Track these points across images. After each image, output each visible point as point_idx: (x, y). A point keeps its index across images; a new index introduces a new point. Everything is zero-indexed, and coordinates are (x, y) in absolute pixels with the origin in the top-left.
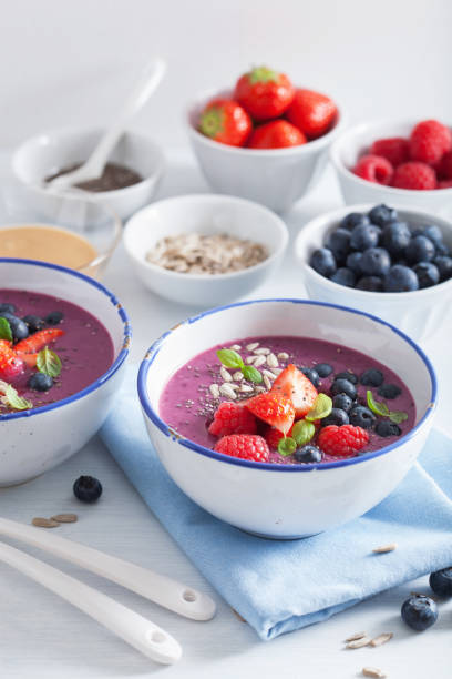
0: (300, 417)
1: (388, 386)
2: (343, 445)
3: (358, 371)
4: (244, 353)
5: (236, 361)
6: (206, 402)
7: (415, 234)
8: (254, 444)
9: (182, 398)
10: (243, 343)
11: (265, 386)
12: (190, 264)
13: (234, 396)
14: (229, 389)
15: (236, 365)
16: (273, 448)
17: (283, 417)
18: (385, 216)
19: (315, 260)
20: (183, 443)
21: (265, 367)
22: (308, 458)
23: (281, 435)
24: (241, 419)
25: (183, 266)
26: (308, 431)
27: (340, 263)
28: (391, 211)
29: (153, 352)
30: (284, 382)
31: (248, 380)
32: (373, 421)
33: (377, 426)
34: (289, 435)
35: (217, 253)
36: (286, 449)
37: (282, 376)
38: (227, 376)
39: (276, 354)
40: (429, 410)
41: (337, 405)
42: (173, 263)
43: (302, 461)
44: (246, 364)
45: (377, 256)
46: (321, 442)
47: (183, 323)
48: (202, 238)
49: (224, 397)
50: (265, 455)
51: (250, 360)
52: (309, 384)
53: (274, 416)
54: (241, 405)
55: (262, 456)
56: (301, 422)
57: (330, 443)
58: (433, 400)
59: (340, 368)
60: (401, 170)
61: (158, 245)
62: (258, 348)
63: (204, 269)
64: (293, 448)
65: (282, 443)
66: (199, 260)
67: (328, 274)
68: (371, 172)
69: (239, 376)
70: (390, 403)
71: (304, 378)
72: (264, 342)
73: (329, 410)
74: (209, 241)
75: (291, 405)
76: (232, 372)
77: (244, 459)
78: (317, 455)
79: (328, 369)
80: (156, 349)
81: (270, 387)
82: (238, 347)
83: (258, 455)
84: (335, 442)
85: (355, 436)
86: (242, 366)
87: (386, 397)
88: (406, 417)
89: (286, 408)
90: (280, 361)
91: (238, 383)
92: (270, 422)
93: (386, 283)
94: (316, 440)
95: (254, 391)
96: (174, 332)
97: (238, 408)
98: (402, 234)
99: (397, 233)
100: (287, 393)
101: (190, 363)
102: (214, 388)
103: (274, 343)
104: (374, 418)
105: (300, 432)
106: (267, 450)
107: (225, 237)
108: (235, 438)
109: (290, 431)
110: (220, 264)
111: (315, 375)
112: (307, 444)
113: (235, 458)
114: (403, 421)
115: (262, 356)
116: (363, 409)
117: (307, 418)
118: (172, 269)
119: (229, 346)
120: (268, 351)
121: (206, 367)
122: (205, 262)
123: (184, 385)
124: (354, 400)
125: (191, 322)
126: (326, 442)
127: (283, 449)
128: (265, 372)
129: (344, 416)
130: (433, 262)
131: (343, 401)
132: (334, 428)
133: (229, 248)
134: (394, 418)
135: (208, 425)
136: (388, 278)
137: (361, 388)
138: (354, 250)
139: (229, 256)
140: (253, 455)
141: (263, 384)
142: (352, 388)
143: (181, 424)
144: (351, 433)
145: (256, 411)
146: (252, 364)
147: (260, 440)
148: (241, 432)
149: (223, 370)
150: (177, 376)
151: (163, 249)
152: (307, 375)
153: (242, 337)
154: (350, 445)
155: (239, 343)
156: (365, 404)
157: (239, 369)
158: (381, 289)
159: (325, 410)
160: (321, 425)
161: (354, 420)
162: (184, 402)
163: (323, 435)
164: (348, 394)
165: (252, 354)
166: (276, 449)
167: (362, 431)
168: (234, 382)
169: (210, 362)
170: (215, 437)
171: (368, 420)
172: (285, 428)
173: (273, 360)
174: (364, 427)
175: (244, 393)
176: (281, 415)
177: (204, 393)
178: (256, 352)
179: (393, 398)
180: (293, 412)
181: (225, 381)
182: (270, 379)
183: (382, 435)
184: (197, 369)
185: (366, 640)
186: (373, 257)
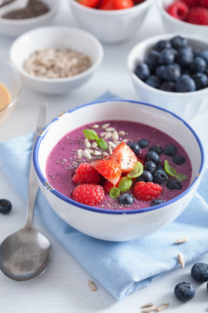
0: (124, 174)
1: (179, 157)
2: (146, 195)
3: (163, 146)
4: (100, 130)
6: (74, 161)
7: (196, 55)
8: (96, 192)
9: (61, 157)
10: (101, 124)
11: (108, 152)
13: (90, 157)
14: (88, 153)
15: (94, 138)
16: (107, 193)
17: (114, 175)
20: (53, 192)
21: (111, 139)
22: (126, 202)
23: (112, 185)
24: (90, 174)
26: (128, 184)
29: (45, 131)
30: (118, 152)
31: (100, 148)
32: (166, 180)
33: (168, 182)
34: (117, 186)
36: (114, 194)
37: (118, 147)
38: (88, 144)
39: (118, 132)
41: (146, 169)
43: (122, 203)
44: (99, 136)
45: (173, 70)
46: (135, 191)
47: (65, 112)
49: (84, 157)
50: (101, 198)
51: (102, 134)
52: (133, 154)
53: (108, 175)
54: (93, 164)
55: (99, 198)
56: (124, 178)
57: (139, 192)
58: (200, 172)
62: (109, 127)
64: (118, 194)
65: (112, 191)
67: (145, 80)
69: (95, 145)
70: (179, 167)
71: (130, 150)
72: (113, 123)
73: (141, 172)
75: (120, 168)
76: (91, 142)
77: (86, 202)
78: (131, 199)
79: (146, 143)
80: (47, 129)
81: (111, 153)
82: (97, 126)
83: (97, 198)
84: (142, 192)
85: (154, 189)
86: (98, 139)
87: (177, 164)
88: (185, 178)
89: (116, 170)
90: (120, 136)
91: (94, 149)
92: (106, 178)
94: (132, 190)
95: (102, 155)
97: (90, 168)
98: (188, 56)
99: (185, 56)
101: (68, 135)
102: (80, 152)
103: (118, 125)
104: (167, 177)
105: (123, 185)
106: (103, 194)
108: (85, 187)
109: (118, 182)
111: (137, 147)
112: (126, 192)
114: (184, 180)
115: (110, 133)
116: (162, 171)
117: (128, 175)
120: (114, 129)
121: (75, 140)
123: (63, 149)
124: (157, 164)
125: (70, 112)
127: (112, 194)
128: (110, 143)
129: (149, 175)
131: (151, 166)
132: (143, 183)
134: (179, 178)
135: (72, 176)
137: (162, 157)
138: (160, 64)
140: (94, 198)
141: (108, 151)
142: (157, 157)
143: (57, 174)
144: (152, 187)
146: (104, 137)
147: (99, 188)
148: (89, 183)
149: (87, 140)
150: (59, 143)
152: (132, 148)
154: (151, 195)
155: (98, 123)
156: (163, 168)
157: (95, 141)
159: (139, 172)
160: (135, 181)
161: (155, 179)
162: (61, 160)
163: (136, 188)
164: (154, 161)
165: (104, 131)
166: (109, 193)
167: (159, 187)
168: (92, 148)
169: (80, 135)
171: (163, 178)
172: (115, 181)
173: (116, 136)
174: (160, 184)
175: (96, 156)
176: (112, 175)
177: (74, 155)
178: (107, 130)
179: (180, 164)
180: (121, 172)
181: (86, 148)
182: (112, 148)
183: (170, 189)
184: (72, 139)
185: (153, 308)
186: (170, 71)
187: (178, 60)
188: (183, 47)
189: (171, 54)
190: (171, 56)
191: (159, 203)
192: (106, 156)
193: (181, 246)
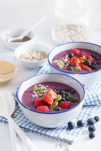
0: (54, 100)
3: (65, 88)
4: (38, 87)
5: (37, 89)
6: (32, 99)
8: (45, 108)
9: (26, 99)
10: (37, 84)
11: (44, 94)
13: (38, 97)
14: (36, 95)
16: (50, 108)
17: (51, 101)
20: (30, 110)
21: (43, 89)
22: (58, 110)
23: (51, 105)
24: (41, 102)
26: (57, 103)
29: (19, 89)
30: (49, 93)
31: (40, 93)
32: (71, 100)
34: (53, 105)
39: (45, 86)
40: (84, 96)
49: (35, 97)
50: (48, 110)
51: (40, 88)
53: (49, 101)
57: (62, 106)
59: (60, 88)
64: (54, 108)
65: (51, 107)
69: (38, 92)
70: (74, 95)
71: (54, 91)
72: (42, 84)
73: (61, 98)
75: (52, 98)
76: (36, 91)
77: (43, 112)
78: (60, 109)
79: (58, 89)
80: (19, 88)
81: (46, 94)
82: (36, 85)
83: (47, 110)
84: (64, 105)
85: (68, 103)
88: (78, 98)
90: (47, 88)
91: (38, 94)
92: (48, 102)
94: (59, 105)
95: (42, 95)
96: (22, 84)
97: (40, 100)
100: (50, 95)
102: (33, 96)
103: (44, 84)
105: (55, 104)
108: (41, 107)
112: (57, 106)
114: (78, 99)
115: (42, 87)
116: (68, 97)
117: (56, 100)
119: (34, 86)
120: (43, 86)
121: (30, 91)
123: (26, 96)
124: (65, 95)
126: (61, 105)
128: (44, 91)
129: (64, 99)
131: (63, 96)
132: (63, 102)
134: (75, 98)
135: (33, 104)
137: (66, 92)
140: (46, 110)
141: (44, 93)
145: (45, 100)
146: (40, 89)
147: (46, 107)
148: (42, 105)
149: (34, 91)
150: (24, 94)
154: (67, 106)
157: (38, 91)
160: (59, 102)
161: (66, 100)
162: (27, 100)
168: (37, 94)
170: (36, 107)
171: (70, 99)
172: (51, 103)
173: (45, 88)
174: (69, 101)
175: (40, 96)
176: (51, 100)
177: (31, 97)
178: (41, 86)
182: (45, 92)
183: (73, 103)
184: (28, 91)
191: (71, 108)
192: (44, 95)
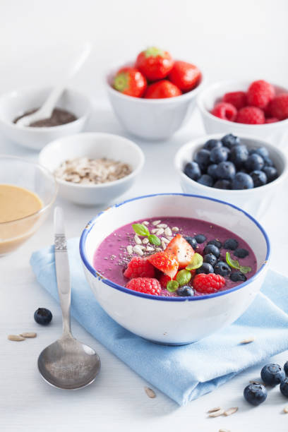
0: (182, 267)
1: (240, 249)
2: (208, 286)
3: (222, 240)
4: (151, 227)
5: (145, 231)
6: (124, 257)
7: (251, 153)
8: (152, 284)
9: (109, 254)
10: (151, 221)
11: (162, 248)
12: (82, 178)
13: (142, 253)
14: (139, 249)
15: (144, 234)
16: (164, 287)
17: (171, 267)
18: (232, 141)
19: (188, 170)
20: (104, 282)
21: (163, 235)
22: (185, 293)
23: (169, 279)
24: (144, 268)
25: (77, 178)
26: (187, 277)
27: (204, 171)
28: (235, 138)
29: (91, 225)
30: (173, 245)
31: (151, 244)
32: (229, 272)
33: (231, 275)
34: (175, 279)
35: (99, 170)
36: (172, 288)
37: (172, 241)
38: (139, 241)
39: (171, 228)
40: (264, 265)
41: (207, 260)
42: (71, 177)
43: (182, 295)
44: (151, 233)
45: (227, 167)
46: (195, 284)
47: (112, 206)
48: (90, 160)
49: (135, 254)
50: (158, 291)
51: (154, 231)
52: (190, 247)
53: (165, 267)
54: (145, 259)
55: (156, 291)
56: (182, 271)
57: (200, 284)
58: (267, 259)
59: (211, 237)
60: (242, 111)
61: (61, 166)
62: (161, 223)
63: (91, 181)
64: (176, 287)
65: (169, 284)
66: (87, 175)
67: (196, 178)
68: (223, 113)
69: (146, 241)
70: (241, 260)
71: (186, 244)
72: (164, 220)
73: (201, 264)
74: (94, 162)
75: (177, 260)
76: (142, 238)
77: (145, 293)
78: (191, 292)
79: (203, 238)
80: (93, 223)
81: (165, 248)
82: (147, 223)
83: (154, 290)
84: (203, 284)
85: (216, 280)
86: (149, 235)
87: (239, 257)
88: (250, 270)
89: (173, 262)
90: (173, 232)
91: (145, 245)
92: (162, 270)
93: (233, 184)
94: (191, 283)
95: (155, 251)
97: (143, 261)
98: (243, 153)
99: (239, 152)
100: (175, 252)
101: (116, 232)
102: (130, 248)
103: (170, 221)
104: (230, 270)
105: (181, 277)
106: (160, 288)
107: (104, 160)
108: (139, 280)
109: (175, 276)
110: (101, 177)
111: (194, 242)
112: (186, 285)
113: (139, 292)
114: (248, 272)
115: (162, 229)
116: (223, 264)
117: (186, 268)
118: (70, 181)
119: (141, 222)
120: (165, 226)
121: (126, 235)
122: (91, 176)
123: (111, 246)
124: (217, 258)
125: (117, 206)
127: (169, 287)
128: (163, 239)
129: (210, 267)
130: (263, 170)
131: (210, 259)
132: (203, 275)
133: (107, 167)
134: (242, 270)
135: (124, 271)
136: (234, 181)
137: (223, 251)
138: (212, 163)
139: (107, 172)
140: (150, 291)
141: (161, 246)
142: (217, 250)
143: (106, 270)
144: (214, 278)
145: (154, 263)
146: (155, 233)
147: (155, 282)
148: (143, 276)
149: (136, 237)
150: (106, 240)
151: (65, 168)
152: (189, 242)
153: (150, 216)
154: (212, 286)
155: (148, 220)
156: (224, 261)
157: (146, 237)
158: (230, 187)
159: (198, 263)
160: (195, 273)
161: (217, 271)
162: (110, 256)
163: (196, 280)
164: (214, 254)
165: (156, 227)
166: (166, 287)
167: (221, 278)
168: (143, 244)
169: (129, 232)
170: (127, 279)
171: (225, 271)
172: (172, 274)
173: (169, 232)
174: (223, 276)
175: (148, 252)
176: (169, 266)
177: (123, 251)
178: (158, 226)
179: (243, 258)
180: (178, 264)
181: (137, 244)
182: (165, 243)
183: (234, 281)
184: (120, 236)
185: (221, 412)
186: (224, 167)
187: (232, 157)
188: (236, 145)
189: (223, 151)
190: (224, 153)
192: (160, 251)
193: (248, 345)
